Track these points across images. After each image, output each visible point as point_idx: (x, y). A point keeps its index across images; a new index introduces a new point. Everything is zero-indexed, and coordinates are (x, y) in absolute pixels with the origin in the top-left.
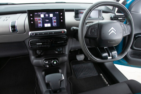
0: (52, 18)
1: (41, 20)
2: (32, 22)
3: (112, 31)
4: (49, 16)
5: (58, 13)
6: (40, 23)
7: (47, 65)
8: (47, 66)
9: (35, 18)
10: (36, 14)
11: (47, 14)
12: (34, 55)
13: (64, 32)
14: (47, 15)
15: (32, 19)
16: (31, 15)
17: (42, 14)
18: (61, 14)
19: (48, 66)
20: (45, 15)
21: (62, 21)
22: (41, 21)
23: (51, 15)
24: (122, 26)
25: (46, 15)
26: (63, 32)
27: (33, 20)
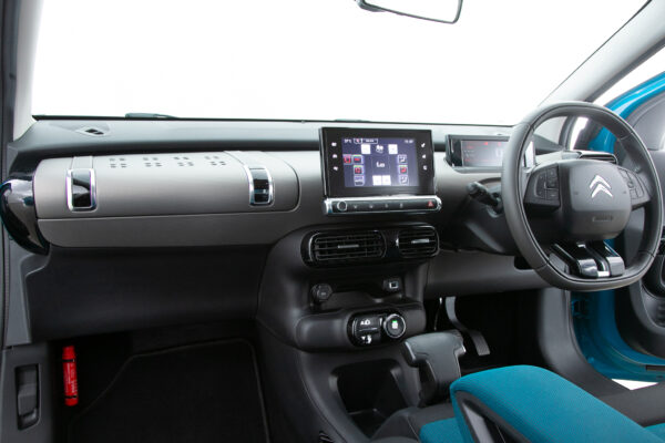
0: (394, 156)
1: (362, 162)
2: (336, 168)
3: (600, 186)
4: (386, 149)
5: (411, 141)
6: (359, 171)
7: (366, 334)
8: (366, 340)
9: (345, 156)
10: (346, 141)
11: (380, 144)
12: (300, 305)
13: (435, 204)
14: (380, 148)
15: (335, 156)
16: (334, 144)
17: (364, 142)
18: (423, 145)
19: (370, 339)
20: (373, 148)
21: (425, 168)
22: (361, 167)
23: (393, 149)
24: (624, 174)
25: (378, 147)
26: (431, 205)
27: (340, 162)
